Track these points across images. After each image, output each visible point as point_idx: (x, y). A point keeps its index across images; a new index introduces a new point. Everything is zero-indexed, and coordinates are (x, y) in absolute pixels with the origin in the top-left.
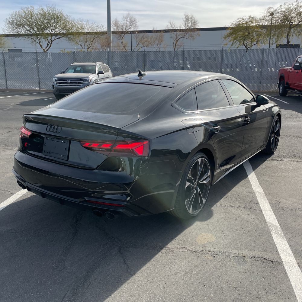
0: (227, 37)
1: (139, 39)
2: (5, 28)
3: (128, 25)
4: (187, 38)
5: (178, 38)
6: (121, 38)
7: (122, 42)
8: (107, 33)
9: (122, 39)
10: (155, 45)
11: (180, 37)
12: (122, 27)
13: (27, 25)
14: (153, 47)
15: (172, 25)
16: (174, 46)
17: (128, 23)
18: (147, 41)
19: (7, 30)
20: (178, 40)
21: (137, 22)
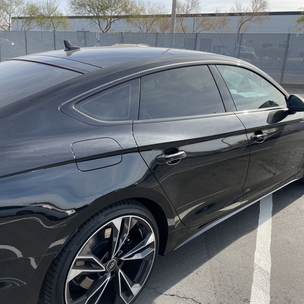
0: (302, 21)
1: (200, 21)
2: (68, 8)
3: (190, 6)
4: (254, 21)
5: (244, 21)
6: (181, 20)
7: (182, 24)
8: (171, 16)
9: (182, 22)
10: (216, 28)
11: (246, 20)
12: (183, 8)
13: (89, 5)
14: (214, 30)
15: (238, 6)
16: (238, 30)
17: (190, 3)
18: (208, 24)
19: (69, 10)
20: (243, 24)
21: (200, 3)
